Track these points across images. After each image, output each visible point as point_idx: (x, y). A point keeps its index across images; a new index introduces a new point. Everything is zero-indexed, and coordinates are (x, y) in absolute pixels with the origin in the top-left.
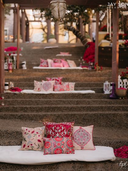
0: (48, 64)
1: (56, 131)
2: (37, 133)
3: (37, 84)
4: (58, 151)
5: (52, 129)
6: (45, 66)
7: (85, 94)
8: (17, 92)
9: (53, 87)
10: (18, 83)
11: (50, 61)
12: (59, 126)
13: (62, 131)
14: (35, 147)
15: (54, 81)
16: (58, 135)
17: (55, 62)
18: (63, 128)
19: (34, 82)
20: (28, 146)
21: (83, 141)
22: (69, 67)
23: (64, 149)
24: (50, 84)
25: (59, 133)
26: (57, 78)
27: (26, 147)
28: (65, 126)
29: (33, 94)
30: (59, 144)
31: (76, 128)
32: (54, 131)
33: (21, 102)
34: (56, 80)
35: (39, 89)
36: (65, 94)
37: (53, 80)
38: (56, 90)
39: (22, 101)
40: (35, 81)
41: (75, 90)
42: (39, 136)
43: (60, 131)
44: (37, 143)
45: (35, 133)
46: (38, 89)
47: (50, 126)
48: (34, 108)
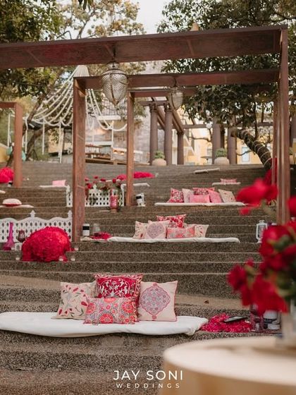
0: (183, 198)
1: (111, 288)
2: (82, 291)
3: (140, 227)
4: (106, 318)
5: (105, 285)
6: (178, 201)
7: (220, 243)
8: (101, 240)
9: (165, 232)
10: (111, 227)
11: (186, 192)
12: (117, 280)
13: (119, 289)
14: (77, 314)
15: (168, 222)
16: (112, 294)
17: (195, 194)
18: (122, 283)
20: (66, 312)
21: (156, 306)
22: (223, 202)
23: (117, 316)
24: (161, 226)
25: (115, 291)
26: (175, 217)
27: (63, 313)
28: (127, 279)
29: (127, 243)
30: (108, 307)
31: (146, 285)
32: (108, 289)
34: (173, 219)
35: (142, 235)
36: (184, 243)
37: (168, 219)
38: (169, 236)
39: (105, 254)
40: (137, 222)
41: (206, 237)
42: (84, 296)
43: (116, 287)
44: (80, 307)
45: (79, 291)
46: (140, 236)
47: (102, 279)
48: (122, 266)
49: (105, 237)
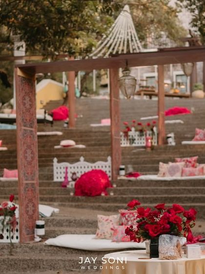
1: (129, 219)
2: (111, 221)
3: (163, 167)
5: (125, 217)
6: (201, 140)
8: (133, 178)
9: (181, 171)
12: (133, 214)
14: (108, 236)
15: (183, 163)
19: (159, 164)
20: (101, 235)
24: (177, 167)
25: (131, 221)
26: (189, 159)
27: (99, 235)
32: (127, 219)
33: (135, 191)
34: (187, 161)
35: (164, 174)
38: (184, 174)
39: (136, 189)
40: (161, 163)
42: (112, 224)
43: (132, 218)
44: (110, 231)
45: (109, 221)
46: (162, 175)
47: (124, 213)
49: (136, 175)
